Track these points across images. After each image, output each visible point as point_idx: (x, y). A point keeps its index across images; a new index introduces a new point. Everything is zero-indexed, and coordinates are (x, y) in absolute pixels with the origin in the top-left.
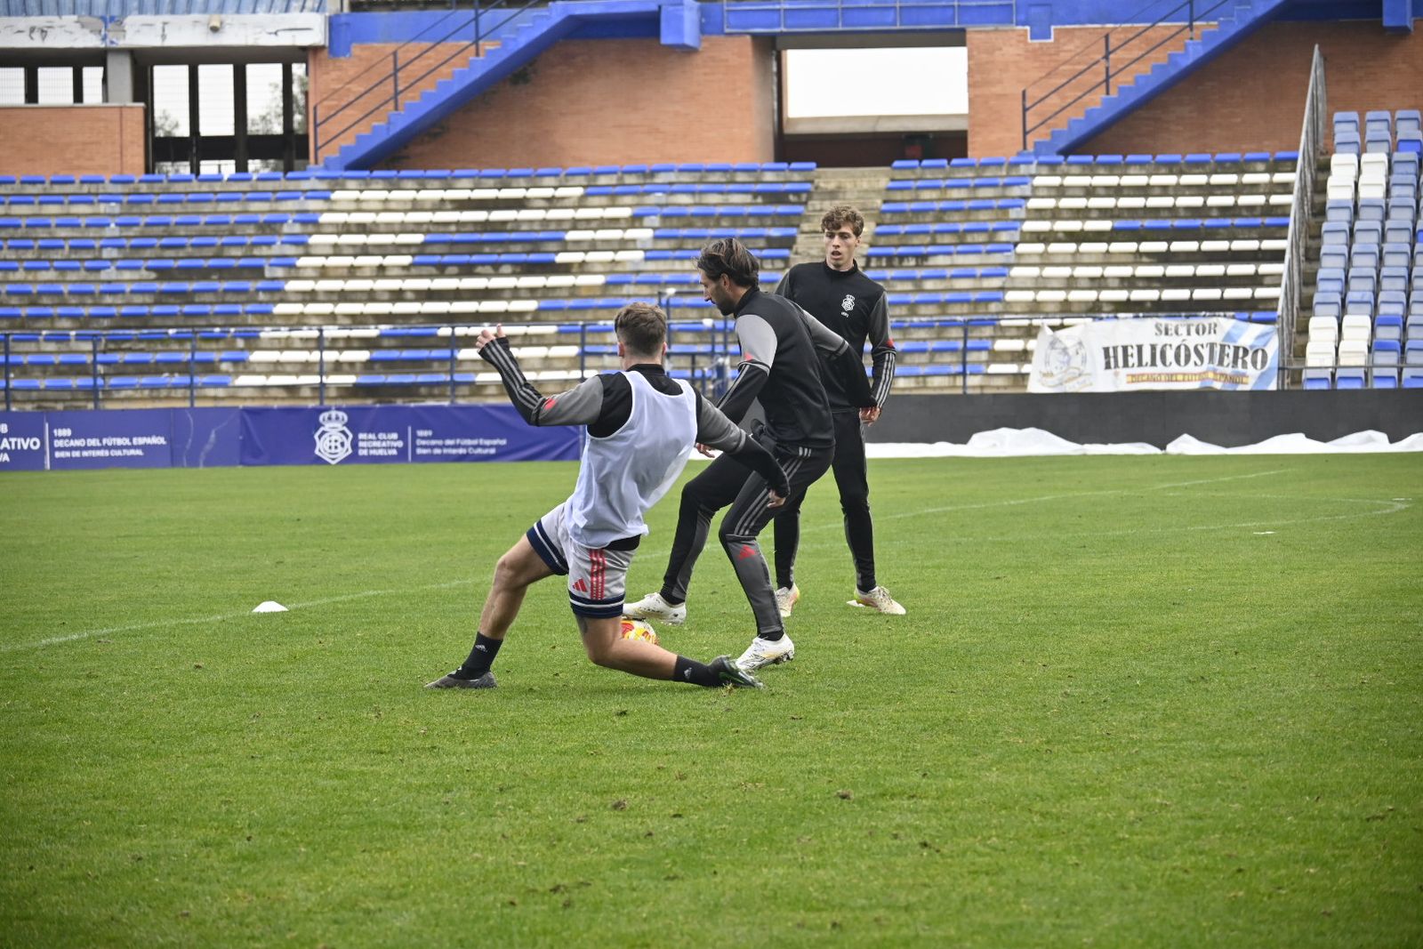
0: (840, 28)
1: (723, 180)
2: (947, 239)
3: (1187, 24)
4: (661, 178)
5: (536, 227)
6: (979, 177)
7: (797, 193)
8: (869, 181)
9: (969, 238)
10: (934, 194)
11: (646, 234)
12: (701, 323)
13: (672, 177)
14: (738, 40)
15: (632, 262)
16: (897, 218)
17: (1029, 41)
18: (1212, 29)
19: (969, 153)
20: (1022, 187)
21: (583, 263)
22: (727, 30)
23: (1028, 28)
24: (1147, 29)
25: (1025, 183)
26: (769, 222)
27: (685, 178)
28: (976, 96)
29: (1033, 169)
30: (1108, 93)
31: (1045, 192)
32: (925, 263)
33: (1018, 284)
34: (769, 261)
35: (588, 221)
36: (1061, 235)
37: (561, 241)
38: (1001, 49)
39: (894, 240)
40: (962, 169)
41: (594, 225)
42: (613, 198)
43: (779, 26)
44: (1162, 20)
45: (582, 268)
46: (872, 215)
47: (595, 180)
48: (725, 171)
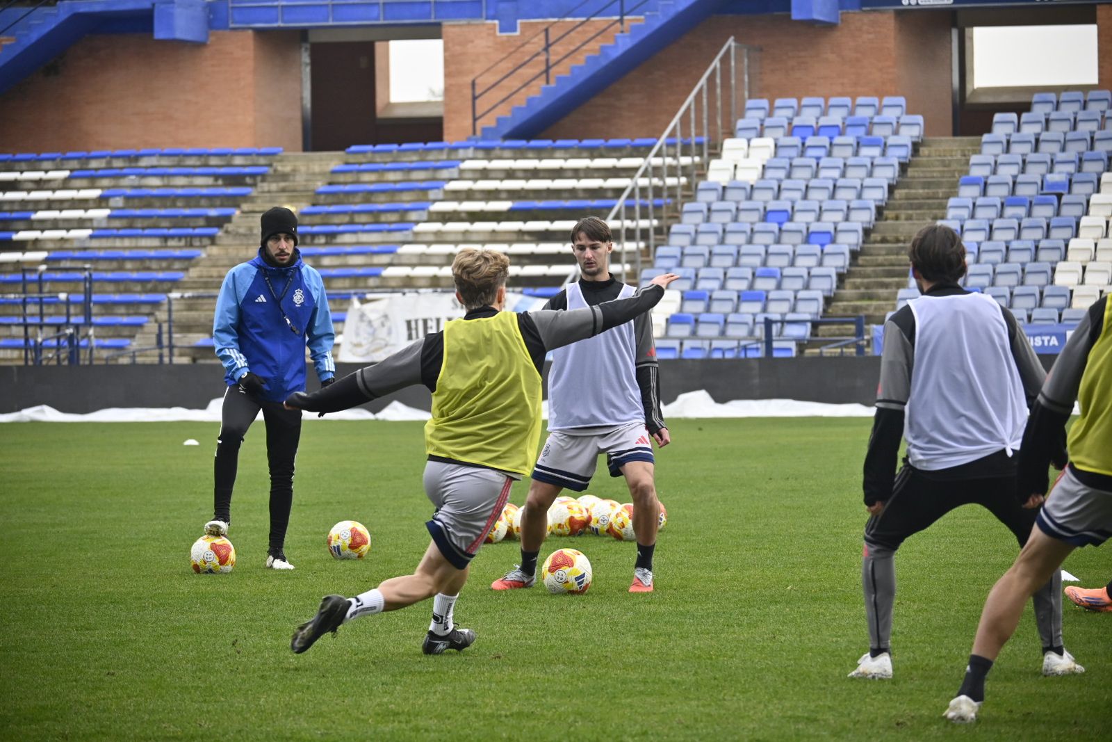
0: (331, 23)
1: (198, 163)
2: (364, 218)
3: (617, 18)
4: (144, 162)
5: (16, 207)
6: (422, 161)
7: (253, 176)
8: (321, 165)
9: (383, 218)
10: (372, 177)
11: (103, 213)
12: (57, 297)
13: (153, 161)
14: (240, 34)
15: (78, 239)
16: (330, 199)
17: (498, 34)
18: (639, 23)
19: (445, 137)
20: (450, 170)
21: (36, 241)
22: (232, 25)
23: (496, 22)
24: (582, 23)
25: (453, 167)
26: (218, 202)
27: (165, 161)
28: (451, 85)
29: (470, 152)
30: (548, 82)
31: (469, 175)
32: (334, 241)
33: (404, 261)
34: (198, 239)
35: (61, 201)
36: (463, 215)
37: (28, 220)
38: (472, 42)
39: (317, 219)
40: (409, 153)
41: (66, 205)
42: (92, 181)
43: (276, 21)
44: (594, 15)
45: (35, 245)
46: (307, 196)
47: (87, 164)
48: (200, 155)
